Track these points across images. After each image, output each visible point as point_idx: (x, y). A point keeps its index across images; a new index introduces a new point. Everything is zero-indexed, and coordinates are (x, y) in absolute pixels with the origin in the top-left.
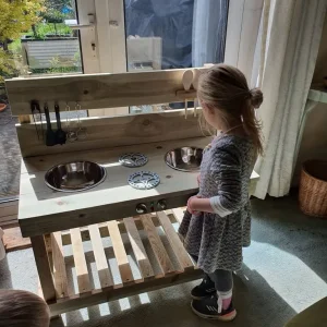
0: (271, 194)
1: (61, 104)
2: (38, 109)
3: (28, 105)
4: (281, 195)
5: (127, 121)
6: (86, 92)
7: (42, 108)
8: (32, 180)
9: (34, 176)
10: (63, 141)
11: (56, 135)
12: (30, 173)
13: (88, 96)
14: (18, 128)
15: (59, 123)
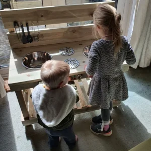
0: (140, 66)
1: (29, 22)
2: (18, 25)
3: (12, 23)
4: (145, 66)
5: (64, 31)
6: (42, 16)
7: (20, 25)
8: (15, 62)
9: (16, 60)
10: (31, 41)
11: (28, 38)
12: (15, 58)
13: (43, 18)
14: (8, 35)
15: (29, 32)
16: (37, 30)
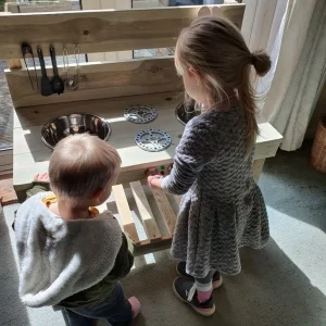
0: (283, 148)
1: (57, 46)
2: (31, 52)
3: (17, 47)
4: (294, 148)
6: (86, 33)
7: (35, 51)
8: (26, 136)
9: (28, 132)
10: (60, 91)
11: (54, 83)
12: (25, 128)
13: (88, 37)
14: (7, 74)
15: (55, 69)
16: (75, 65)
